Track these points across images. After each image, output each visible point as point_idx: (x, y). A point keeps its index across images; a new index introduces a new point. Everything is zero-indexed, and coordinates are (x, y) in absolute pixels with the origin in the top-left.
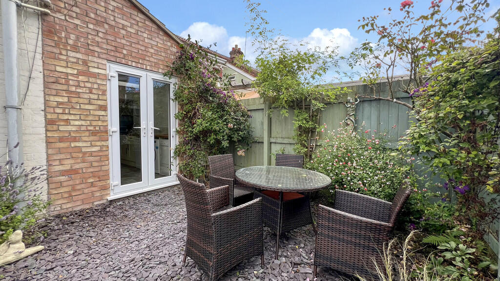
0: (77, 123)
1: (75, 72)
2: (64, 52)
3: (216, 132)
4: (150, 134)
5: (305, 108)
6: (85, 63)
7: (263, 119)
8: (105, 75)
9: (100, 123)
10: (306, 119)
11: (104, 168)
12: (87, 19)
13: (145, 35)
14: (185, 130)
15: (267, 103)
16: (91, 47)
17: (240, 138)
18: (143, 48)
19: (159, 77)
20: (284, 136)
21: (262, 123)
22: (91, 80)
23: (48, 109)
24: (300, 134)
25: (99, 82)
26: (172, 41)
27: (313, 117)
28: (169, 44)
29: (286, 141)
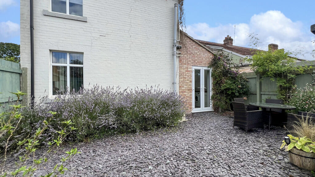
0: (185, 87)
1: (185, 71)
2: (183, 66)
3: (232, 89)
4: (203, 90)
5: (284, 77)
6: (187, 67)
7: (256, 82)
8: (192, 71)
9: (190, 87)
10: (284, 83)
11: (191, 102)
12: (188, 54)
13: (202, 54)
14: (217, 88)
15: (259, 75)
16: (188, 63)
17: (244, 92)
18: (201, 59)
19: (206, 68)
20: (270, 91)
21: (256, 85)
22: (189, 73)
23: (180, 83)
24: (281, 90)
25: (190, 73)
26: (210, 53)
27: (289, 81)
28: (209, 55)
29: (271, 93)
